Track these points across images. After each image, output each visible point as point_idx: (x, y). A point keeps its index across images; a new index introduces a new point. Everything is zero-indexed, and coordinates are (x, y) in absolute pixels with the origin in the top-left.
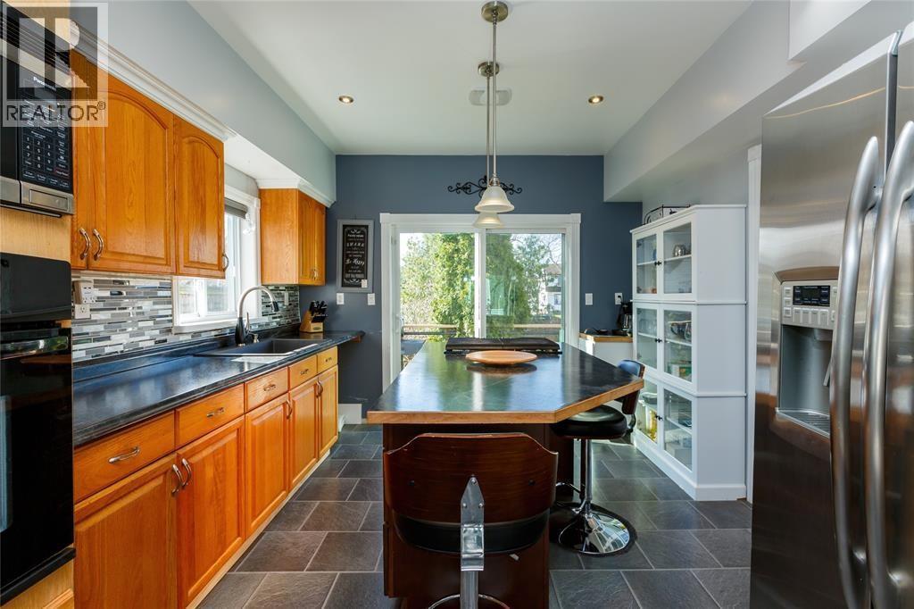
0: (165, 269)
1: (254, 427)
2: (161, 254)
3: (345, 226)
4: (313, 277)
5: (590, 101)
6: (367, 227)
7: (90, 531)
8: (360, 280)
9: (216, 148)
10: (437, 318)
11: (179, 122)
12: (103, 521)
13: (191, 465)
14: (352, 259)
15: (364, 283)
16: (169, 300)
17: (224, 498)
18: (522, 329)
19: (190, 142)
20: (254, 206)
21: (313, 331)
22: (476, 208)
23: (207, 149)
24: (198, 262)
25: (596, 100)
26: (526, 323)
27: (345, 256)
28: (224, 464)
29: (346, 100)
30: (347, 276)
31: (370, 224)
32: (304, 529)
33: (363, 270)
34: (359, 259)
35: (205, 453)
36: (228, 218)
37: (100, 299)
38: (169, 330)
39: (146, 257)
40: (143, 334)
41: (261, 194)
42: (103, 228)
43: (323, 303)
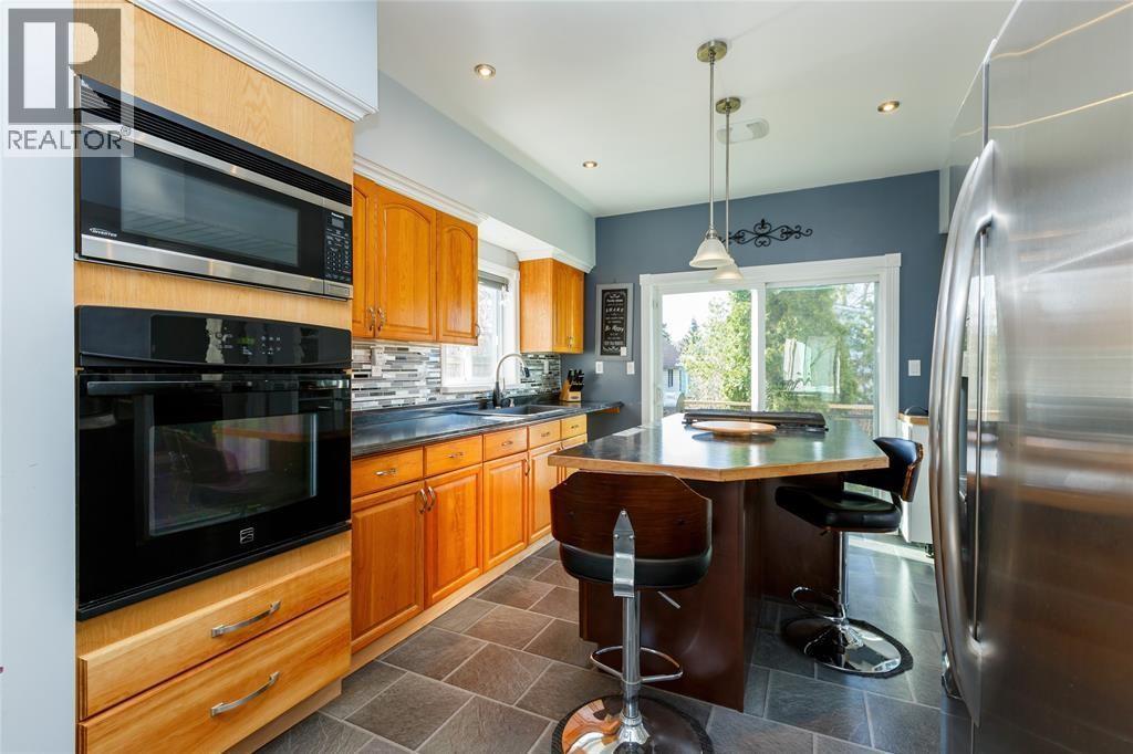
0: (428, 337)
1: (492, 476)
2: (425, 325)
3: (604, 292)
4: (568, 345)
5: (881, 109)
6: (626, 290)
7: (364, 519)
8: (619, 347)
9: (470, 231)
10: (727, 393)
11: (440, 215)
12: (371, 515)
13: (436, 493)
14: (611, 326)
15: (624, 351)
16: (438, 365)
17: (464, 530)
18: (845, 411)
19: (450, 231)
20: (513, 277)
21: (570, 400)
22: (691, 264)
23: (463, 235)
24: (455, 332)
25: (889, 107)
26: (849, 403)
27: (604, 322)
28: (464, 501)
29: (590, 165)
30: (606, 343)
31: (630, 287)
32: (536, 579)
33: (622, 336)
34: (619, 325)
35: (447, 486)
36: (483, 290)
37: (388, 362)
38: (438, 390)
39: (414, 328)
40: (418, 392)
41: (521, 266)
42: (384, 306)
43: (580, 372)
